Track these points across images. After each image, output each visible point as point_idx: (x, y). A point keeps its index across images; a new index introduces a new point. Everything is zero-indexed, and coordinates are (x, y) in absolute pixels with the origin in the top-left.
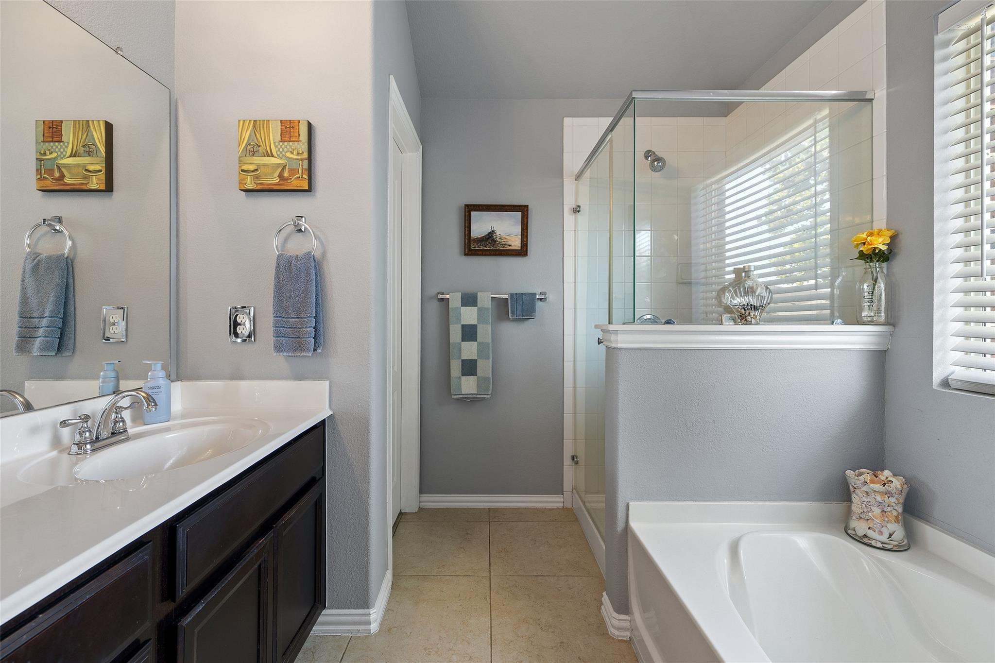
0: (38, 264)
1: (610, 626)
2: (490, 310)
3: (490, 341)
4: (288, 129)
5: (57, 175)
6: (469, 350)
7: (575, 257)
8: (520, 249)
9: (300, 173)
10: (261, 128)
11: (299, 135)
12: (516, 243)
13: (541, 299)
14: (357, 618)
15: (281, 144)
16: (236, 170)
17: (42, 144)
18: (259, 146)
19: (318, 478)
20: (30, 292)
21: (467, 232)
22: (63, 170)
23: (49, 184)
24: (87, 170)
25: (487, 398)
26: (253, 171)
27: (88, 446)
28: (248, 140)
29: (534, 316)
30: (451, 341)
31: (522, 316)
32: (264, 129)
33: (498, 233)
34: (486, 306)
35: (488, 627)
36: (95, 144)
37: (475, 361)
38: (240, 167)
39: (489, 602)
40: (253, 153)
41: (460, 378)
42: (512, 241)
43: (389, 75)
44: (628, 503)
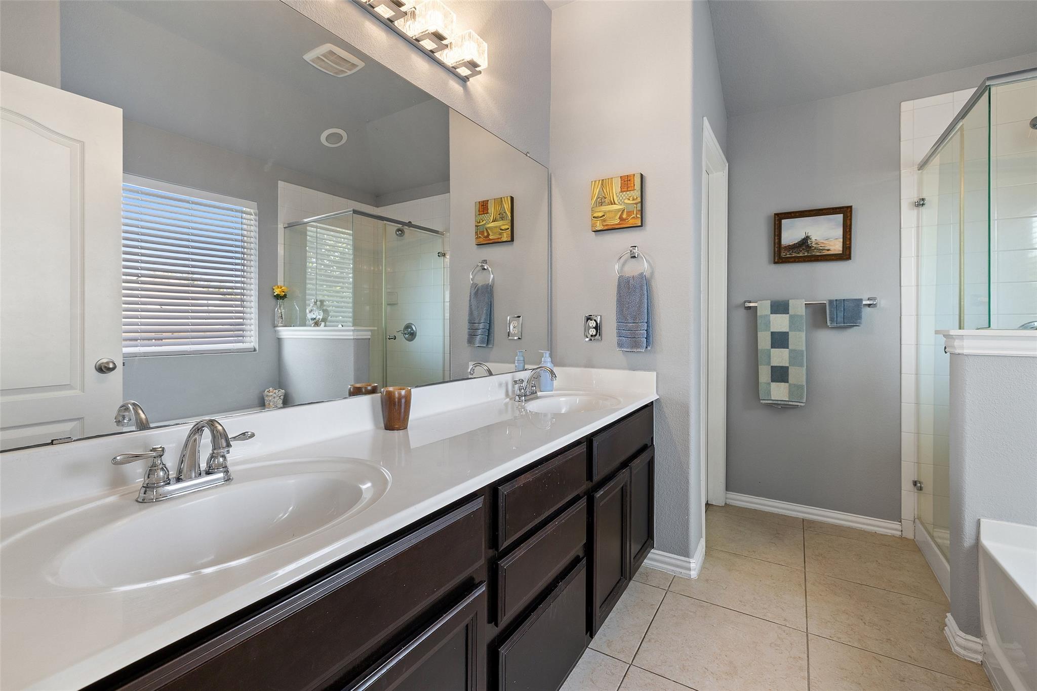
0: (478, 290)
1: (954, 644)
2: (805, 317)
3: (804, 348)
4: (626, 182)
5: (486, 234)
6: (780, 357)
7: (918, 256)
8: (841, 252)
9: (635, 213)
10: (607, 185)
11: (634, 185)
12: (837, 247)
13: (869, 305)
14: (679, 563)
15: (621, 194)
16: (590, 217)
17: (478, 216)
18: (605, 198)
19: (649, 445)
20: (473, 307)
21: (776, 241)
22: (489, 231)
23: (482, 240)
24: (501, 229)
25: (801, 406)
26: (601, 217)
27: (523, 398)
28: (598, 195)
29: (860, 323)
30: (759, 347)
31: (844, 323)
32: (609, 185)
33: (813, 239)
34: (799, 314)
35: (803, 605)
36: (505, 212)
37: (787, 368)
38: (592, 215)
39: (804, 589)
40: (601, 204)
41: (769, 384)
42: (831, 245)
43: (703, 117)
44: (979, 519)
